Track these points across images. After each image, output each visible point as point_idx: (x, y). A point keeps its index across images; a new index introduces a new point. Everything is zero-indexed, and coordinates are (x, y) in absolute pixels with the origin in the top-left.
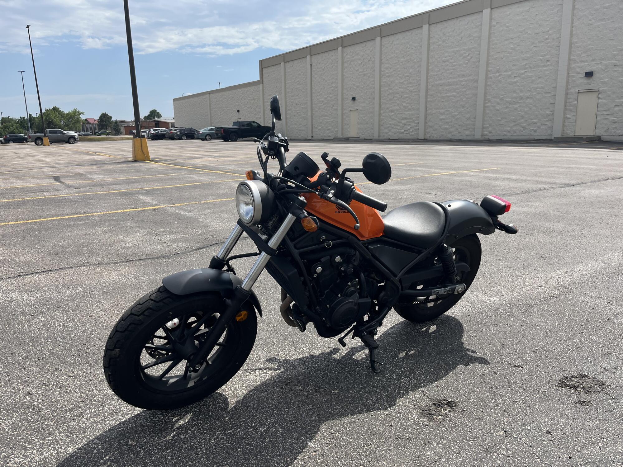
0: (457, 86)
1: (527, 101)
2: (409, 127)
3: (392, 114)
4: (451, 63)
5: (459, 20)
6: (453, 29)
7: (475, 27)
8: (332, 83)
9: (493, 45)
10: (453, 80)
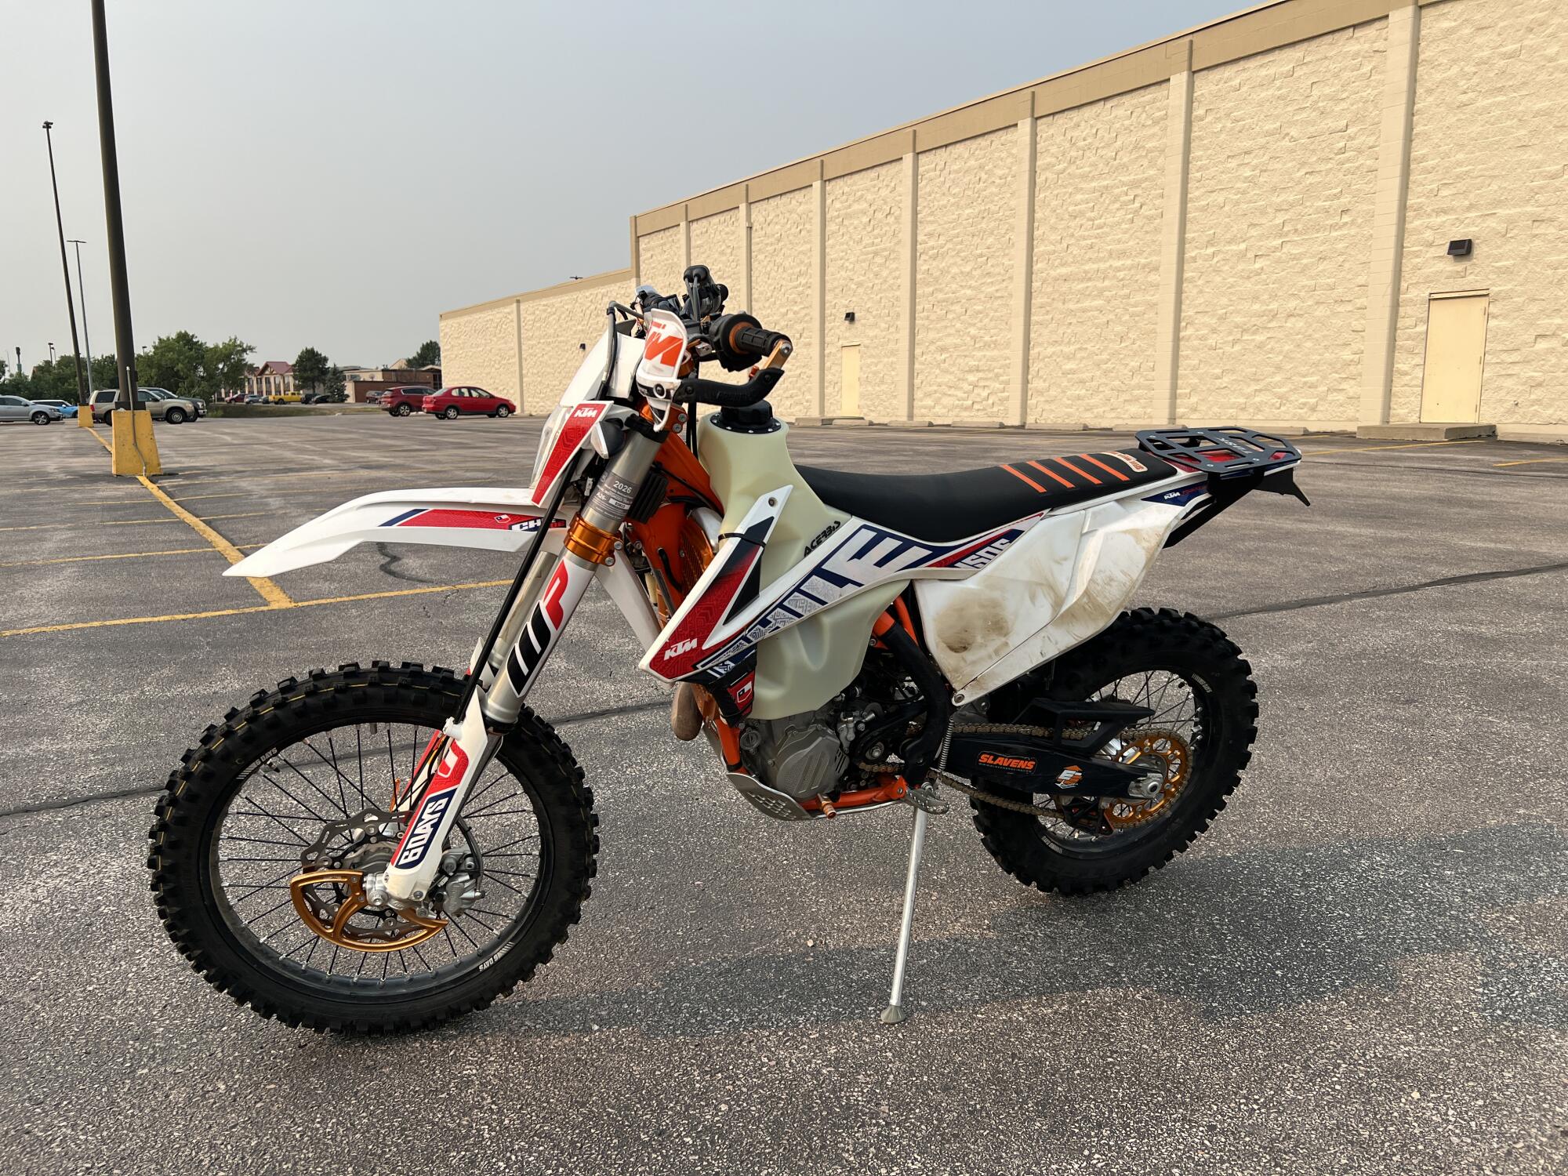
0: (1107, 283)
2: (985, 394)
3: (944, 356)
4: (1090, 219)
5: (1109, 104)
6: (1094, 131)
7: (1150, 122)
8: (800, 274)
9: (1198, 171)
10: (1095, 266)
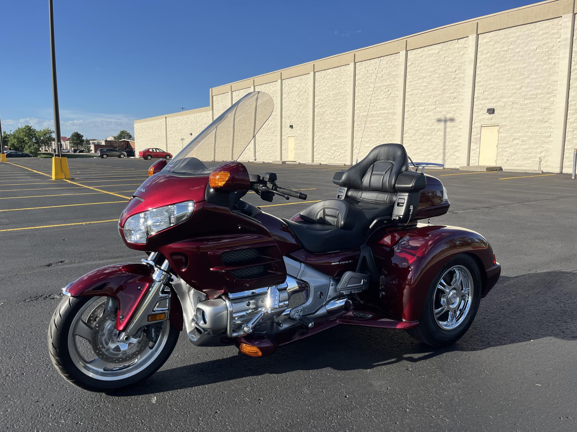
1: (438, 133)
2: (339, 154)
3: (324, 141)
5: (380, 59)
6: (375, 68)
9: (409, 83)
